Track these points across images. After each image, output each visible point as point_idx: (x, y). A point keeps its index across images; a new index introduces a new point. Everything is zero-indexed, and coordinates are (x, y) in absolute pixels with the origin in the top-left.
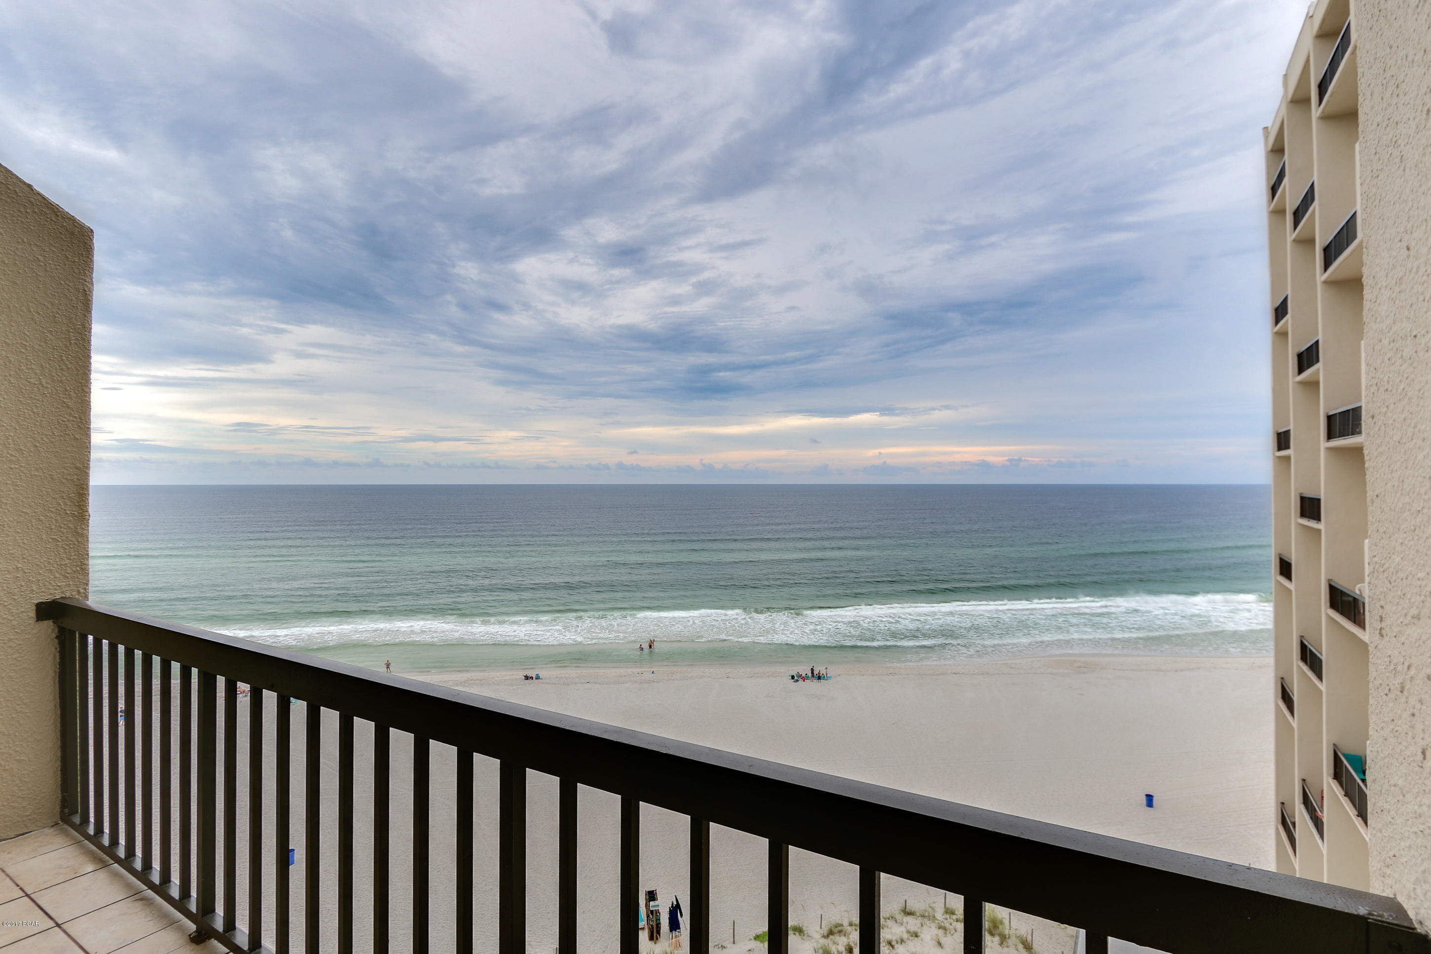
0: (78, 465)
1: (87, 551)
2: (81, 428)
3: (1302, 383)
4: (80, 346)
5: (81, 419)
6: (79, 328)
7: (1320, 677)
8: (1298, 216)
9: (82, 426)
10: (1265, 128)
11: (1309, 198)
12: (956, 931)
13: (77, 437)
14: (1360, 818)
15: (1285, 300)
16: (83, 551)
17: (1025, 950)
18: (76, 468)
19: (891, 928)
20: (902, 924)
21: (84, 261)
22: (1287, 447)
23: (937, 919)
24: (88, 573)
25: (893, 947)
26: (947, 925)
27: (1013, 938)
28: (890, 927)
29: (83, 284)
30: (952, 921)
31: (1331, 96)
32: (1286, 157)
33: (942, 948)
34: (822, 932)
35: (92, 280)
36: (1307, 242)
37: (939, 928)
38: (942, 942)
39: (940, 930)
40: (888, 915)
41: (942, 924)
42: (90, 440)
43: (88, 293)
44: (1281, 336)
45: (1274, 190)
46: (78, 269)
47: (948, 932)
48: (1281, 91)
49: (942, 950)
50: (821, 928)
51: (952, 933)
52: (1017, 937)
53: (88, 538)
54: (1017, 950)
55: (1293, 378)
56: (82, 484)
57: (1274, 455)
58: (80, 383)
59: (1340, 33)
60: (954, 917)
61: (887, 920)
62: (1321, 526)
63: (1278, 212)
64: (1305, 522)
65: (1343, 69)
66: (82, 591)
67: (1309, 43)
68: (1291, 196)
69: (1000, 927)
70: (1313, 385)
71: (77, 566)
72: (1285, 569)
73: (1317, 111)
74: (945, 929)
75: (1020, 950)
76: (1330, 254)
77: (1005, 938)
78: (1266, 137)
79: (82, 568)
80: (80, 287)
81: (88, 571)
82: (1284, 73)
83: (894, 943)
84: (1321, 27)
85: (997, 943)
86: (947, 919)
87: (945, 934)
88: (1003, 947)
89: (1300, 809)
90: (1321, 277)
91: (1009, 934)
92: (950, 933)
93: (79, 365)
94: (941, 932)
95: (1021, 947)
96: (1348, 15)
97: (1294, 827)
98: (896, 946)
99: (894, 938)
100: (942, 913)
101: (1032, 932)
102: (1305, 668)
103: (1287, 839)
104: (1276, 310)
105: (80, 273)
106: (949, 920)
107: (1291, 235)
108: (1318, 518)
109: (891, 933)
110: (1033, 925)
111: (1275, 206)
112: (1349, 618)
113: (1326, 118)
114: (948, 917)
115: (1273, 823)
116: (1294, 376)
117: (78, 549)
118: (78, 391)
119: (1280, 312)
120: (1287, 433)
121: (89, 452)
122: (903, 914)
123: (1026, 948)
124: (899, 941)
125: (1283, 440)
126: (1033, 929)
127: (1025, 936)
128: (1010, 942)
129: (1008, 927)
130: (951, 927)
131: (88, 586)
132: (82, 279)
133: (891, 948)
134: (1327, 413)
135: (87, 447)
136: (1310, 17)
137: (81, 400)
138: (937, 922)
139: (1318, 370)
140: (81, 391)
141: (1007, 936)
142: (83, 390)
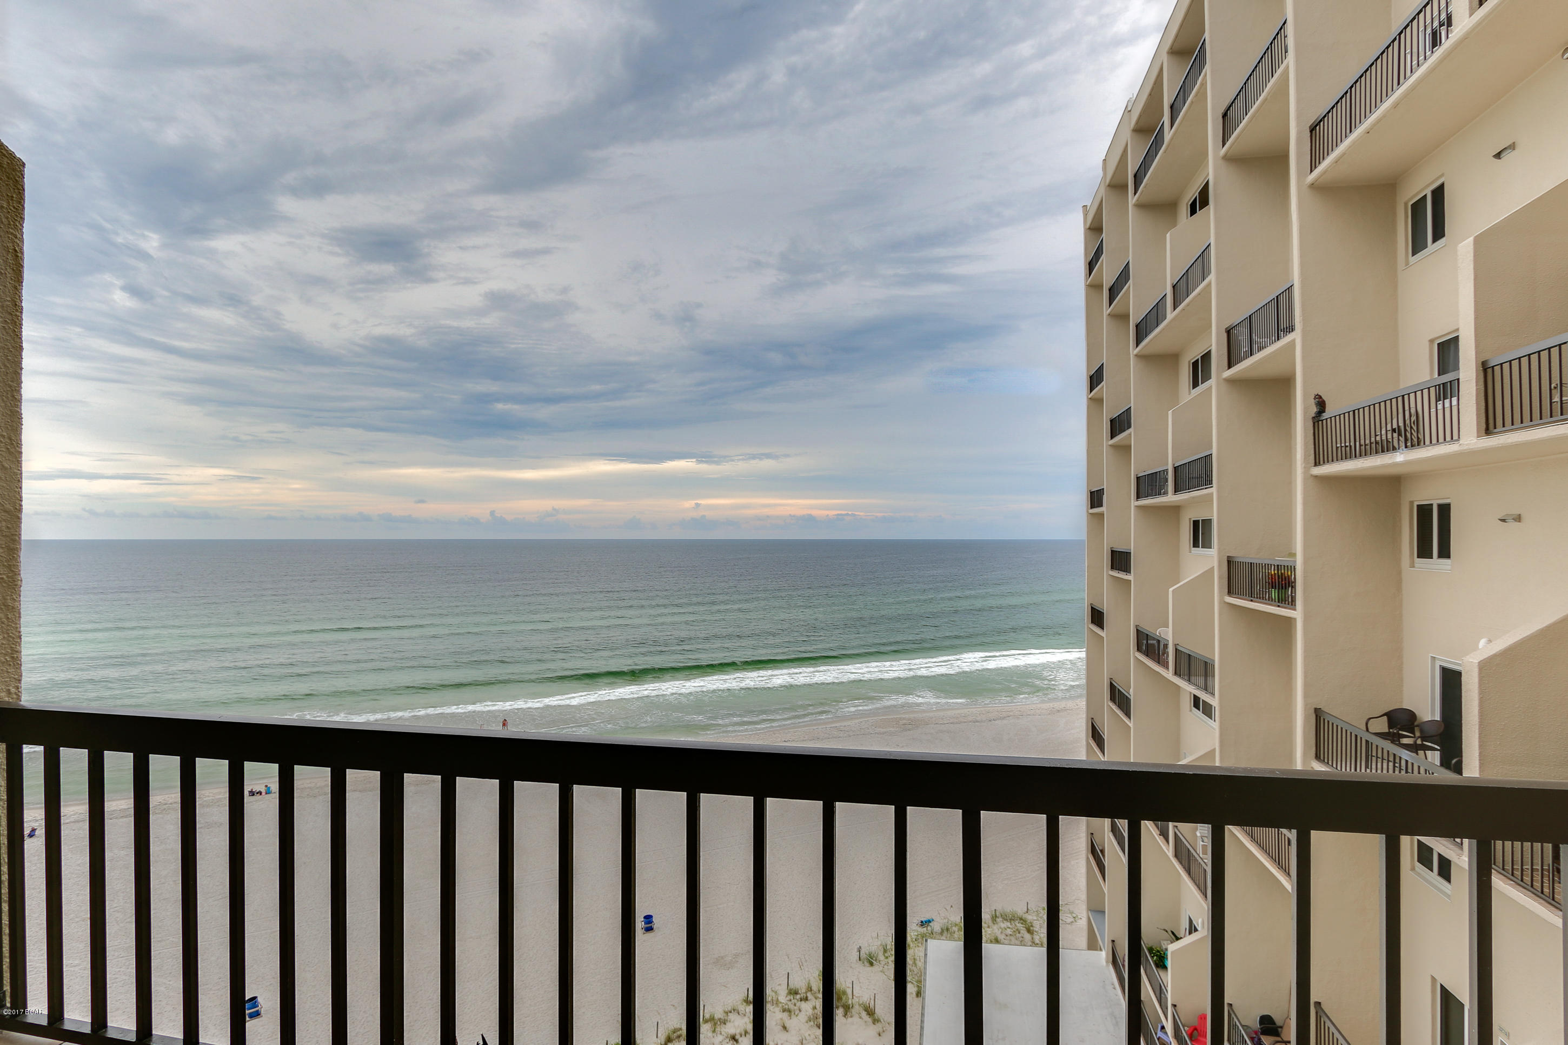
0: (8, 506)
1: (20, 632)
2: (10, 453)
3: (1114, 447)
4: (10, 331)
5: (11, 439)
6: (7, 306)
7: (1128, 714)
8: (1113, 292)
9: (12, 450)
10: (1084, 206)
11: (1124, 276)
12: (800, 1011)
13: (6, 465)
14: (1161, 837)
15: (1101, 368)
16: (14, 632)
17: (868, 1016)
18: (5, 511)
19: (733, 1022)
20: (745, 1015)
21: (14, 207)
22: (1100, 505)
23: (781, 1003)
24: (21, 665)
25: (737, 1041)
26: (792, 1007)
27: (857, 1007)
28: (732, 1020)
29: (13, 242)
30: (796, 1001)
31: (1145, 187)
32: (1104, 235)
33: (787, 1031)
34: (659, 1041)
35: (22, 236)
36: (1122, 317)
37: (783, 1012)
38: (787, 1025)
39: (784, 1013)
40: (730, 1009)
41: (787, 1006)
42: (21, 471)
43: (20, 255)
44: (1095, 403)
45: (1091, 266)
46: (7, 218)
47: (793, 1013)
48: (1100, 173)
49: (787, 1033)
50: (657, 1037)
51: (796, 1014)
52: (860, 1005)
53: (20, 613)
54: (861, 1018)
55: (1106, 442)
56: (12, 535)
57: (1088, 512)
58: (10, 386)
59: (1156, 130)
60: (798, 997)
61: (729, 1014)
62: (1130, 577)
63: (1094, 287)
64: (1115, 573)
65: (1156, 166)
66: (13, 690)
67: (1127, 134)
68: (1108, 272)
69: (844, 998)
70: (1125, 449)
71: (6, 655)
72: (1097, 617)
73: (1133, 199)
74: (789, 1011)
75: (864, 1018)
76: (1141, 332)
77: (849, 1008)
78: (1085, 215)
79: (13, 658)
80: (10, 245)
81: (20, 660)
82: (1104, 158)
83: (737, 1037)
84: (1137, 122)
85: (841, 1015)
86: (791, 1000)
87: (790, 1016)
88: (847, 1019)
89: (1109, 837)
90: (1134, 351)
91: (852, 1003)
92: (794, 1014)
93: (8, 360)
94: (786, 1014)
95: (864, 1014)
96: (1163, 116)
97: (1104, 856)
98: (740, 1040)
99: (738, 1032)
100: (786, 995)
101: (875, 997)
102: (1114, 707)
103: (1096, 866)
104: (1091, 377)
105: (9, 224)
106: (793, 1001)
107: (1107, 310)
108: (1127, 570)
109: (734, 1026)
110: (874, 989)
111: (1091, 281)
112: (1153, 659)
113: (1140, 206)
114: (792, 998)
115: (1084, 852)
116: (1107, 440)
117: (8, 630)
118: (7, 398)
119: (1095, 379)
120: (1100, 492)
121: (21, 488)
122: (745, 1004)
123: (869, 1014)
124: (743, 1033)
125: (1096, 499)
126: (875, 994)
127: (868, 1002)
128: (854, 1011)
129: (850, 997)
130: (795, 1008)
131: (20, 683)
132: (12, 234)
133: (735, 1043)
134: (1137, 475)
135: (19, 481)
136: (1128, 111)
137: (11, 410)
138: (780, 1005)
139: (1130, 435)
140: (10, 398)
141: (851, 1006)
142: (13, 396)
